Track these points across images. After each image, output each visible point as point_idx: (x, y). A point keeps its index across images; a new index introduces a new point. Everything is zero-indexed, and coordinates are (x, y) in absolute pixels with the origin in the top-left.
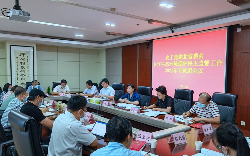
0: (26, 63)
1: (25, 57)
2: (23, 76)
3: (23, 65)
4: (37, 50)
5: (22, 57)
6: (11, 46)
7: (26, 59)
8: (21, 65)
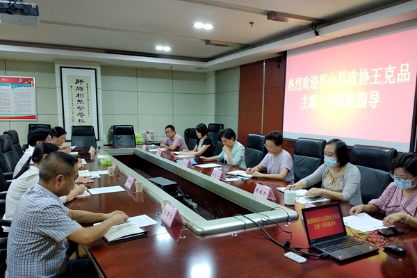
0: (85, 96)
1: (84, 85)
2: (81, 114)
3: (80, 99)
4: (101, 74)
5: (79, 85)
6: (61, 68)
7: (85, 89)
8: (78, 98)
